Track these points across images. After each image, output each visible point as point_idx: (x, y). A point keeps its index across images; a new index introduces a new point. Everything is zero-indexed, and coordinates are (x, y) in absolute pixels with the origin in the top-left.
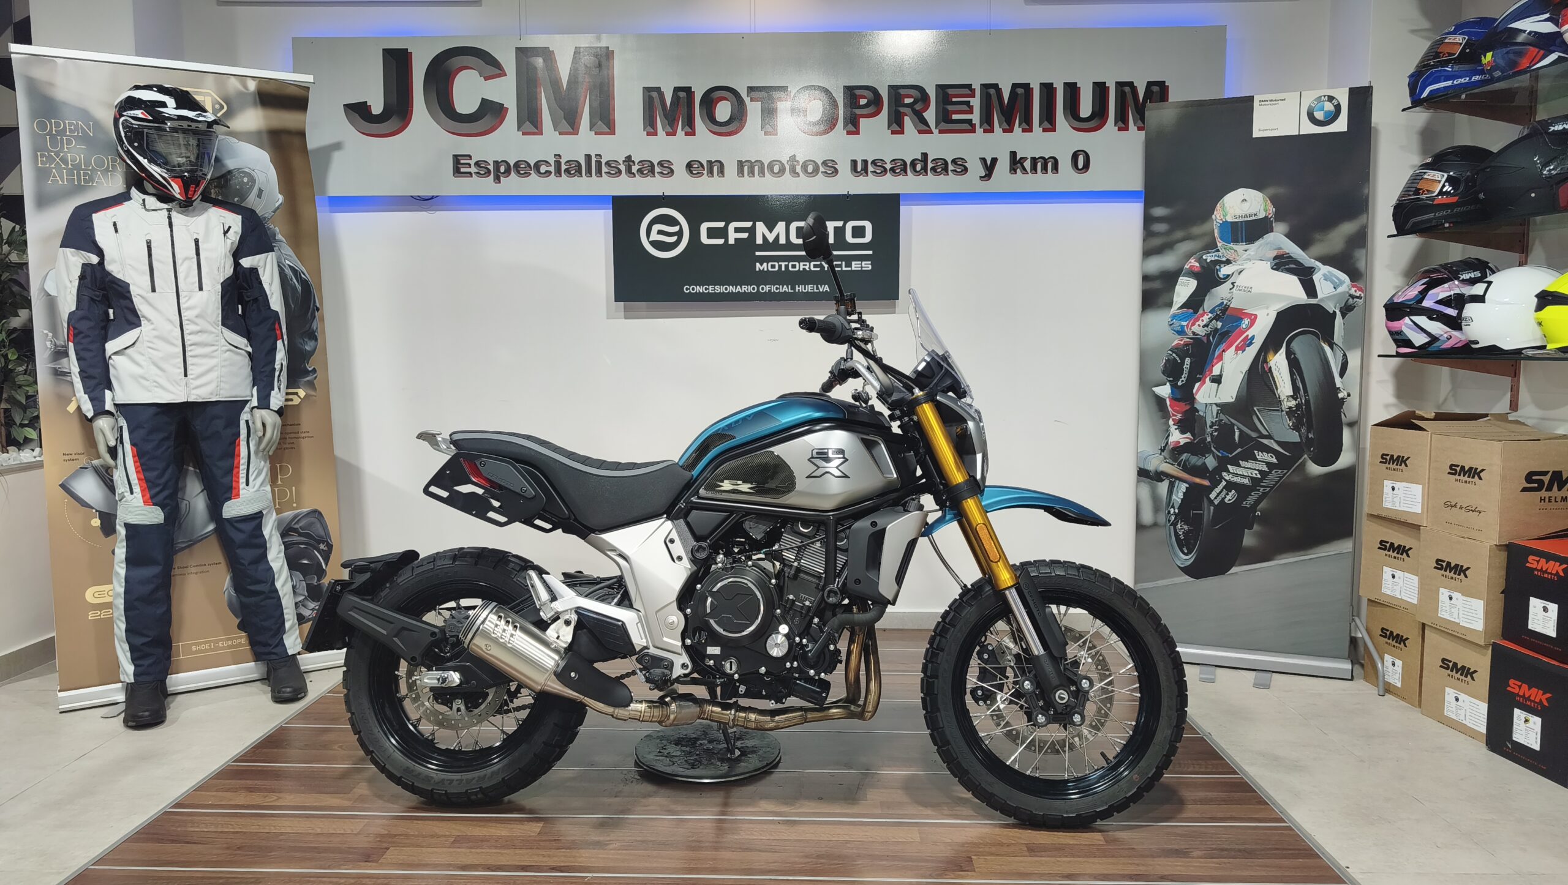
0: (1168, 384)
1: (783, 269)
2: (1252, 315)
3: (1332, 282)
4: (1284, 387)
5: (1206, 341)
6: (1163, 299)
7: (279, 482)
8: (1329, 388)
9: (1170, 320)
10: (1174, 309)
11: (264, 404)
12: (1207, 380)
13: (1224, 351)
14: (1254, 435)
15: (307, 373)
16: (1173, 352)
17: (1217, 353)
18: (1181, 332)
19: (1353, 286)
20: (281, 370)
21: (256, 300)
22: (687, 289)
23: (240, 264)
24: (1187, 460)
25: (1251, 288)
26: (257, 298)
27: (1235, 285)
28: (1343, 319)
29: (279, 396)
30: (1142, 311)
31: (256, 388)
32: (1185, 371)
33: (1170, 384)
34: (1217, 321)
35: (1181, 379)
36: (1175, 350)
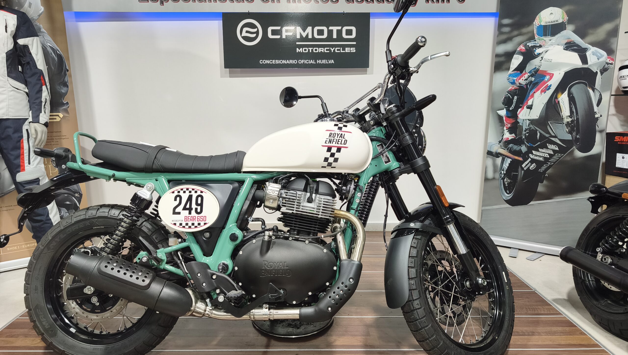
0: (505, 109)
1: (311, 51)
2: (551, 74)
3: (597, 55)
4: (565, 111)
5: (525, 87)
6: (505, 66)
8: (590, 112)
9: (508, 77)
10: (510, 71)
11: (36, 120)
12: (525, 107)
13: (534, 92)
14: (547, 135)
15: (63, 104)
16: (508, 93)
17: (531, 94)
18: (513, 83)
19: (608, 58)
20: (46, 102)
21: (28, 63)
22: (261, 62)
23: (17, 43)
24: (512, 148)
25: (552, 60)
27: (543, 58)
29: (45, 116)
30: (494, 72)
31: (31, 111)
32: (514, 103)
33: (506, 109)
34: (532, 77)
35: (511, 107)
36: (510, 92)
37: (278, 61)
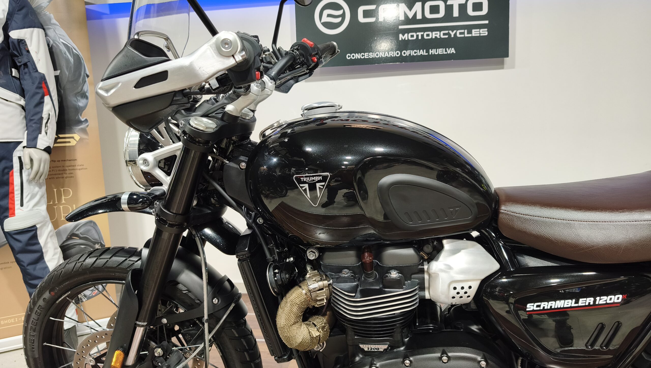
1: (420, 38)
7: (63, 202)
11: (32, 143)
15: (80, 122)
21: (26, 65)
22: (349, 56)
23: (9, 36)
26: (26, 63)
31: (27, 131)
37: (372, 54)
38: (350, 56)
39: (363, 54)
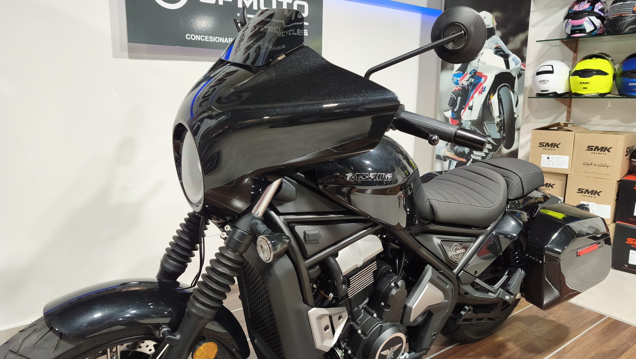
0: (450, 110)
2: (486, 76)
3: (515, 62)
4: (496, 111)
5: (467, 88)
6: (450, 66)
8: (512, 113)
9: (452, 77)
10: (454, 72)
13: (474, 94)
16: (453, 94)
17: (472, 94)
18: (457, 83)
19: (522, 65)
22: (188, 37)
24: (457, 149)
25: (486, 62)
27: (480, 60)
28: (518, 79)
30: (441, 71)
32: (458, 104)
33: (452, 111)
34: (472, 78)
35: (456, 108)
36: (454, 93)
37: (212, 37)
38: (190, 37)
39: (204, 37)
